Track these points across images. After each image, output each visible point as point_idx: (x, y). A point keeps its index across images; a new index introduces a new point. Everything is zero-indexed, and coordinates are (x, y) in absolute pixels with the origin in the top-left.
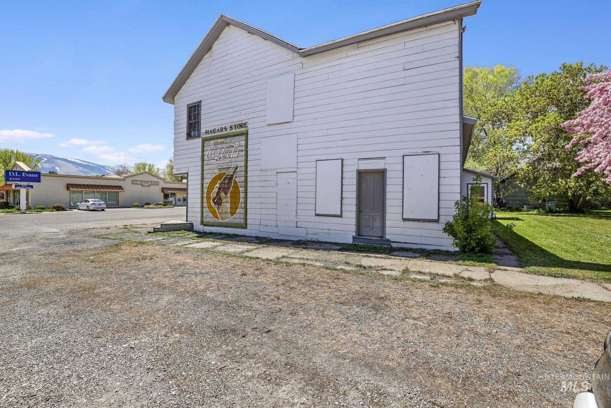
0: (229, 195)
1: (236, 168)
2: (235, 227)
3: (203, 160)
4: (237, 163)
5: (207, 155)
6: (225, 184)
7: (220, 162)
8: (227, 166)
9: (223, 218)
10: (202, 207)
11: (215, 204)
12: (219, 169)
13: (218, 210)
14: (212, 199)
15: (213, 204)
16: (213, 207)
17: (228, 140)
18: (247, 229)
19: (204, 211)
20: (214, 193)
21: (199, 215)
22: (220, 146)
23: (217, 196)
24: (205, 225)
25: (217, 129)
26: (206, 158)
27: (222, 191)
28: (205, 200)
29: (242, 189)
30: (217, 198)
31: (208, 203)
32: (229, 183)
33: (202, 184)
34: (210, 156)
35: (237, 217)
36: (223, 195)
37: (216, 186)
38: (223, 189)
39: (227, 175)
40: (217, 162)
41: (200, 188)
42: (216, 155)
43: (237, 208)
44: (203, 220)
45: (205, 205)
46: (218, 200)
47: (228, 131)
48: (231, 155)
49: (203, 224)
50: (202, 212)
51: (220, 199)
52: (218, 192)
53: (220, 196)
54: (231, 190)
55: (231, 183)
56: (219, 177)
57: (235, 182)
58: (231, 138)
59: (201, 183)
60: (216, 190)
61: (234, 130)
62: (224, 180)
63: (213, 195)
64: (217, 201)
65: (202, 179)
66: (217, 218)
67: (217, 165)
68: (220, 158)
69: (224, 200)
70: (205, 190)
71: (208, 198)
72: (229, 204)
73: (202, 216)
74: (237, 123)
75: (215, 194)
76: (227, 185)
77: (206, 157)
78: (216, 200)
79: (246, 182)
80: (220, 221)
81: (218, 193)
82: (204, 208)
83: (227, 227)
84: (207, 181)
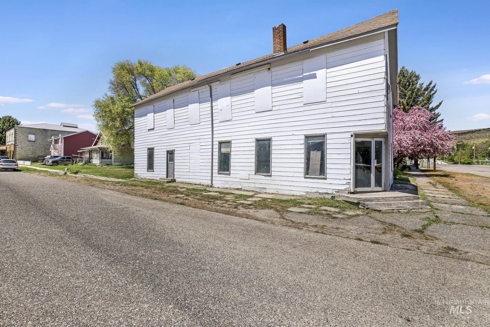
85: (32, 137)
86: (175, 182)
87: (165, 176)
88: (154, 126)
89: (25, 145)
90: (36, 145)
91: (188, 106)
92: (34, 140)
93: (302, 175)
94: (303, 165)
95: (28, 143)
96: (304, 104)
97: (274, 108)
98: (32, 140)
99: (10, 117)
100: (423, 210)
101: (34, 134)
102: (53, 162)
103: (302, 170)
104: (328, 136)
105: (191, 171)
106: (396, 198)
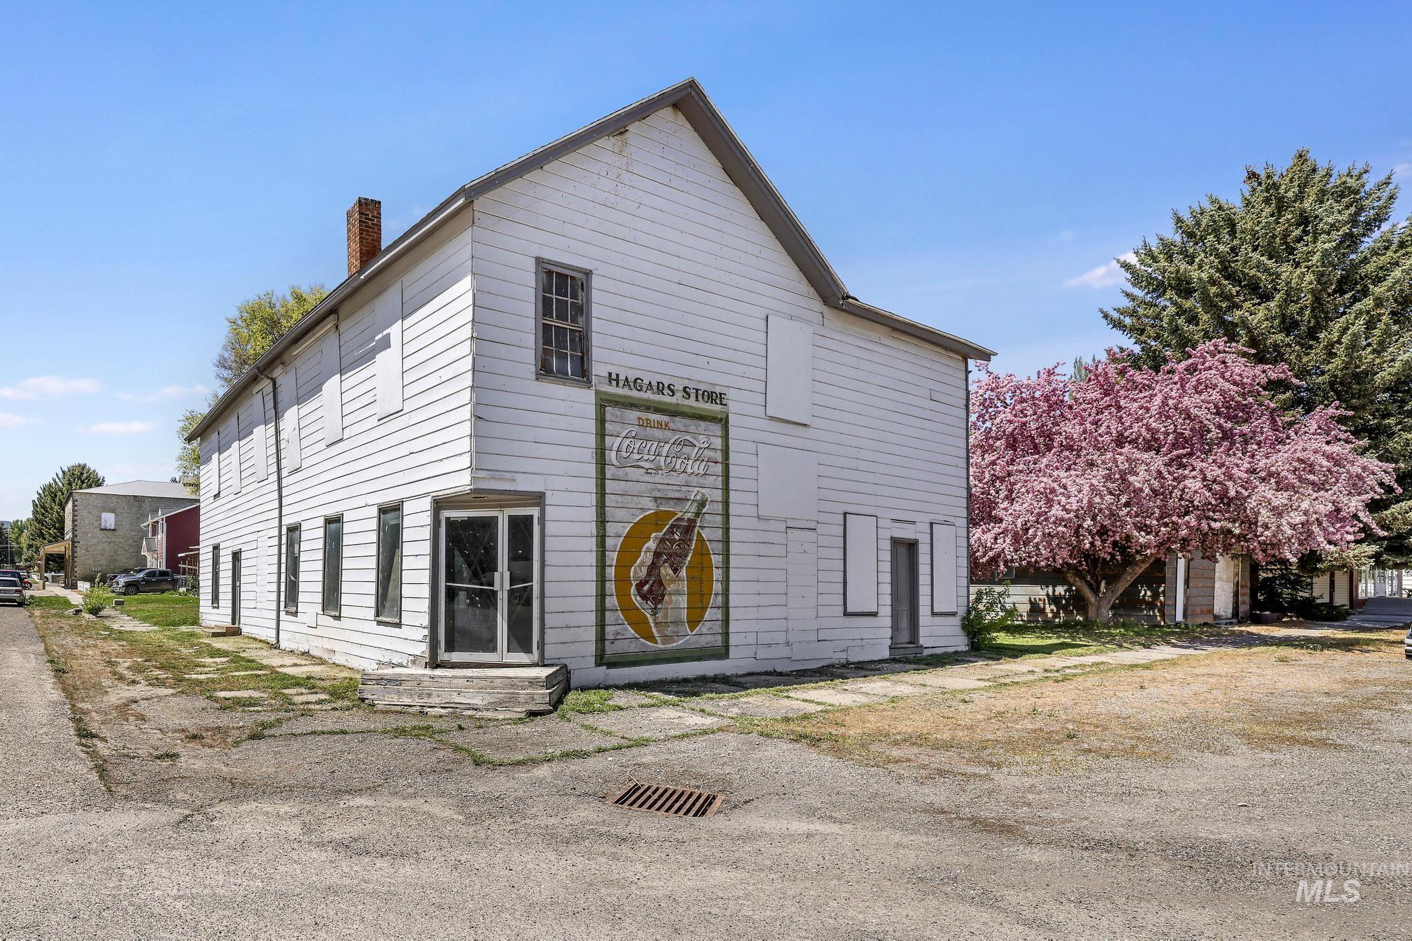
0: (683, 573)
1: (702, 504)
2: (699, 659)
3: (601, 462)
4: (704, 491)
5: (615, 448)
6: (673, 542)
7: (657, 479)
8: (677, 495)
9: (667, 639)
10: (601, 610)
11: (644, 597)
12: (656, 499)
13: (654, 614)
14: (634, 584)
15: (637, 600)
16: (638, 609)
17: (679, 423)
18: (728, 658)
19: (607, 622)
20: (640, 566)
21: (591, 634)
22: (657, 433)
23: (649, 574)
24: (611, 665)
25: (646, 382)
26: (611, 456)
27: (665, 561)
28: (611, 587)
29: (716, 560)
30: (651, 582)
31: (622, 594)
32: (685, 541)
33: (602, 538)
34: (624, 455)
35: (704, 630)
36: (666, 571)
37: (646, 545)
38: (668, 555)
39: (679, 519)
40: (647, 478)
41: (594, 548)
42: (646, 457)
43: (704, 609)
44: (604, 650)
45: (612, 601)
46: (652, 586)
47: (678, 399)
48: (689, 466)
49: (604, 661)
50: (601, 625)
51: (660, 583)
52: (653, 563)
53: (659, 576)
54: (689, 559)
55: (691, 540)
56: (656, 520)
57: (701, 540)
58: (688, 421)
59: (598, 532)
60: (646, 558)
61: (692, 402)
62: (671, 531)
63: (638, 571)
64: (650, 591)
65: (602, 521)
66: (651, 638)
67: (649, 486)
68: (658, 468)
69: (671, 588)
70: (612, 557)
71: (622, 580)
72: (685, 597)
73: (601, 639)
74: (702, 387)
75: (644, 570)
76: (678, 545)
77: (613, 454)
78: (646, 588)
79: (726, 541)
80: (660, 646)
81: (653, 567)
82: (608, 614)
83: (678, 660)
84: (617, 531)
85: (109, 519)
86: (241, 634)
87: (229, 619)
88: (219, 488)
89: (95, 541)
90: (117, 541)
91: (251, 433)
92: (113, 528)
93: (371, 614)
94: (372, 588)
95: (100, 534)
96: (379, 420)
97: (347, 433)
98: (109, 527)
99: (84, 467)
100: (497, 715)
101: (113, 511)
102: (128, 585)
103: (371, 601)
104: (407, 508)
105: (259, 605)
106: (475, 681)
